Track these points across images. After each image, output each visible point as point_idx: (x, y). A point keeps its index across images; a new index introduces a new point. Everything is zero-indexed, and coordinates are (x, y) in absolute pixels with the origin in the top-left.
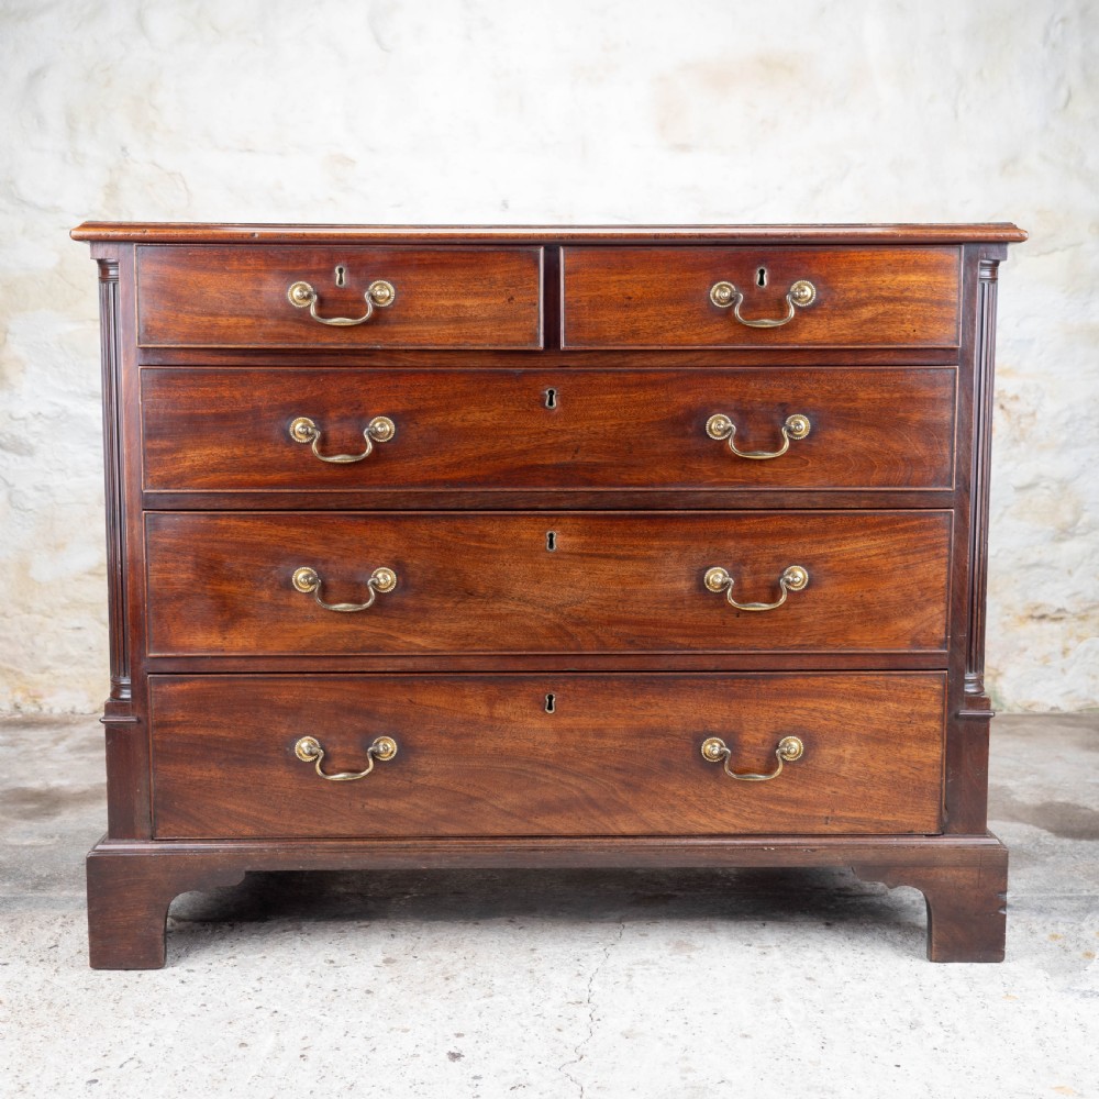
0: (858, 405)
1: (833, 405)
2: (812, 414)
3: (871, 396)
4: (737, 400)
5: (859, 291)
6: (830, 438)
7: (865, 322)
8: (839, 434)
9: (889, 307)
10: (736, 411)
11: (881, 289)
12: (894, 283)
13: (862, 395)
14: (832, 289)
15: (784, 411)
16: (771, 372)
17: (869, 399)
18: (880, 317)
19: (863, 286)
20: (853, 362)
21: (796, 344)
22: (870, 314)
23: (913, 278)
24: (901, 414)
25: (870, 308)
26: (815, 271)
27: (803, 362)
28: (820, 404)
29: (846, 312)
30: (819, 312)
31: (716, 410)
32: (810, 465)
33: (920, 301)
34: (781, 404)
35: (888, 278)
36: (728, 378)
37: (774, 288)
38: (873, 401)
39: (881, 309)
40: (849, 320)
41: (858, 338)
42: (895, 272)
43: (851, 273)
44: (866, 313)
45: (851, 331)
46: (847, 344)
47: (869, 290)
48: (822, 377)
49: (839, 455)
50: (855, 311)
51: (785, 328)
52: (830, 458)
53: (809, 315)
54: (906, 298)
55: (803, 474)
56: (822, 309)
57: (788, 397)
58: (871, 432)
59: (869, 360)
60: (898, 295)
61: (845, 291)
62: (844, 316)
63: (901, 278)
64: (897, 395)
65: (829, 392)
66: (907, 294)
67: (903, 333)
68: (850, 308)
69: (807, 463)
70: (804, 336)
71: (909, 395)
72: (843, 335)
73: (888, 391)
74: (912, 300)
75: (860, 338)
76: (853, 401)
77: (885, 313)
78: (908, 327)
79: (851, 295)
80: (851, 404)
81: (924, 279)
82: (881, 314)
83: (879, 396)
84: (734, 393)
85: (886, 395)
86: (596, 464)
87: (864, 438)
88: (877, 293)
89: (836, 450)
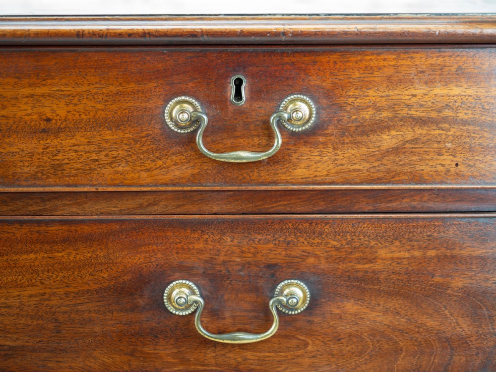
0: (377, 266)
1: (342, 266)
2: (312, 278)
3: (396, 255)
4: (207, 262)
5: (378, 109)
6: (337, 311)
7: (387, 152)
8: (350, 307)
9: (420, 131)
10: (205, 274)
11: (409, 106)
12: (427, 98)
13: (383, 253)
14: (341, 107)
15: (273, 275)
16: (253, 222)
17: (392, 259)
18: (408, 146)
19: (383, 102)
20: (369, 208)
21: (288, 183)
22: (395, 141)
23: (456, 91)
24: (437, 279)
25: (393, 133)
26: (314, 81)
27: (299, 209)
28: (323, 265)
29: (359, 139)
30: (321, 139)
31: (178, 275)
32: (310, 348)
33: (465, 123)
34: (269, 266)
35: (419, 90)
36: (194, 231)
37: (256, 105)
38: (399, 261)
39: (409, 135)
40: (364, 150)
41: (376, 175)
42: (429, 83)
43: (365, 84)
44: (388, 140)
45: (367, 165)
46: (361, 183)
47: (392, 107)
48: (327, 229)
49: (350, 335)
50: (373, 138)
51: (273, 161)
52: (338, 339)
53: (306, 143)
54: (445, 120)
55: (300, 360)
56: (326, 135)
57: (278, 255)
58: (394, 303)
59: (394, 205)
60: (434, 115)
61: (358, 109)
62: (356, 144)
63: (438, 90)
64: (432, 253)
65: (337, 249)
66: (447, 113)
67: (440, 168)
68: (365, 133)
69: (306, 344)
70: (300, 172)
71: (448, 253)
72: (355, 170)
73: (420, 248)
74: (454, 122)
75: (381, 175)
76: (370, 262)
77: (415, 141)
78: (447, 159)
79: (367, 115)
80: (367, 266)
81: (470, 92)
82: (410, 141)
83: (407, 255)
84: (200, 251)
85: (417, 253)
86: (11, 348)
87: (386, 312)
88: (404, 112)
89: (344, 328)
